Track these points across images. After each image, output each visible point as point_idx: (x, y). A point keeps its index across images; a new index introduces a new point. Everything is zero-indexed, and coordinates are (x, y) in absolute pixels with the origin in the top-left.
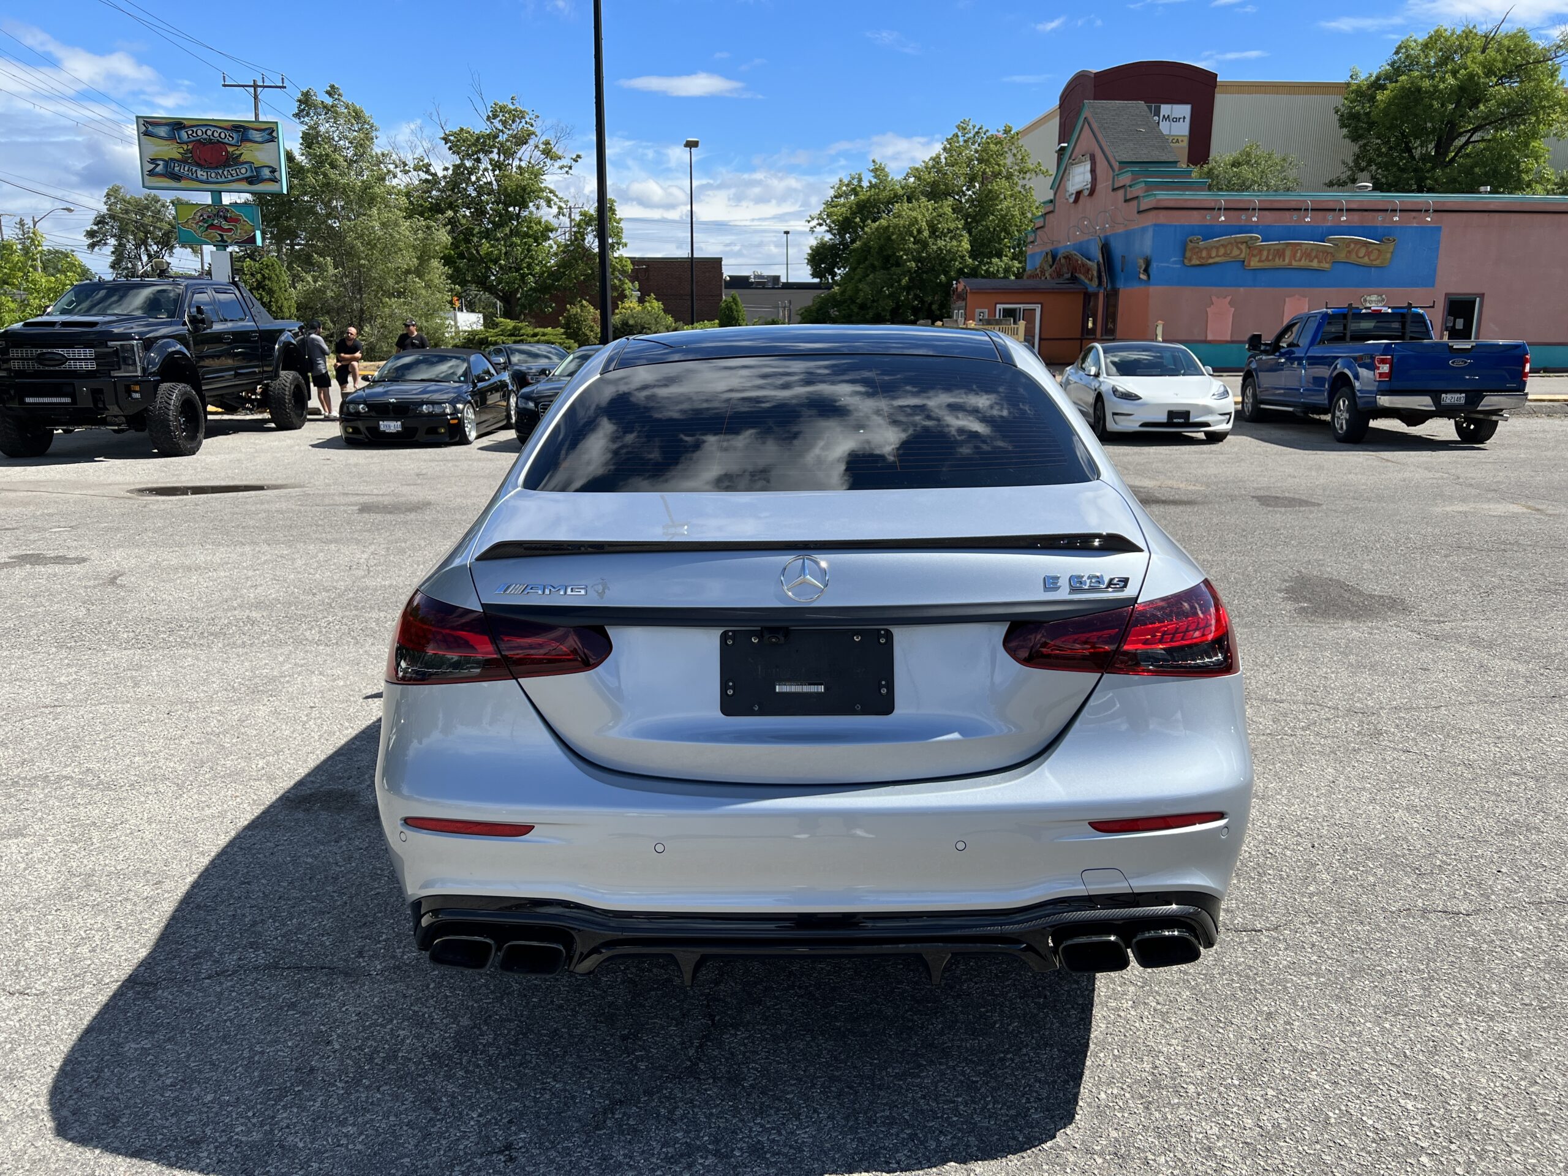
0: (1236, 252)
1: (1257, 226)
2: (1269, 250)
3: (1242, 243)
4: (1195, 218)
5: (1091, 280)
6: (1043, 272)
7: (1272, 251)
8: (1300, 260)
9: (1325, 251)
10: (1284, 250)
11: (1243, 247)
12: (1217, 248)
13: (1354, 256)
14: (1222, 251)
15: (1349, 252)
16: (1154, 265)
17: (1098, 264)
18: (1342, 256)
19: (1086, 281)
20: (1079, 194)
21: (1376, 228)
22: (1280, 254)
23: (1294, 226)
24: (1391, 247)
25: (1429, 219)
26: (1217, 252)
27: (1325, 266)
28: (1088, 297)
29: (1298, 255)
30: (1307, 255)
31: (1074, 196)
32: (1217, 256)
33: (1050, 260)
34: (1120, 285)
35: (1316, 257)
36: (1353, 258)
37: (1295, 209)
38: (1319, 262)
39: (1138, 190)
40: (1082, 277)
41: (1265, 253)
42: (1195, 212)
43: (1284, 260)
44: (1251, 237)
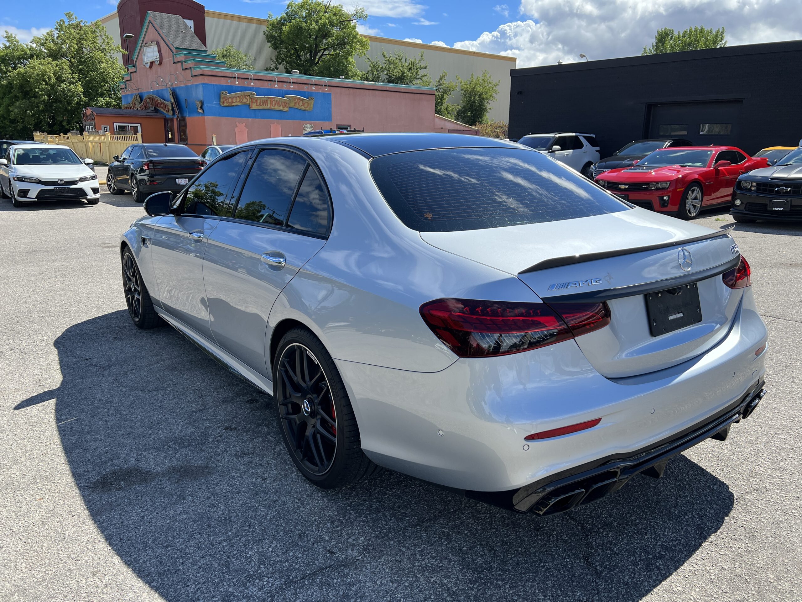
0: (245, 100)
1: (253, 88)
2: (260, 100)
3: (247, 96)
4: (223, 82)
5: (168, 112)
6: (135, 105)
7: (262, 101)
8: (275, 106)
9: (285, 102)
10: (267, 100)
11: (248, 98)
12: (236, 98)
13: (297, 105)
14: (238, 100)
15: (296, 103)
16: (205, 106)
17: (172, 104)
18: (292, 105)
19: (165, 112)
20: (152, 63)
21: (305, 92)
22: (265, 102)
23: (270, 89)
24: (313, 101)
25: (327, 90)
26: (236, 99)
27: (286, 109)
28: (166, 121)
29: (274, 103)
30: (277, 103)
31: (149, 64)
32: (236, 102)
33: (139, 99)
34: (186, 115)
35: (282, 105)
36: (297, 106)
37: (269, 81)
38: (283, 107)
39: (190, 64)
40: (162, 110)
41: (259, 101)
42: (222, 78)
43: (268, 106)
44: (251, 93)
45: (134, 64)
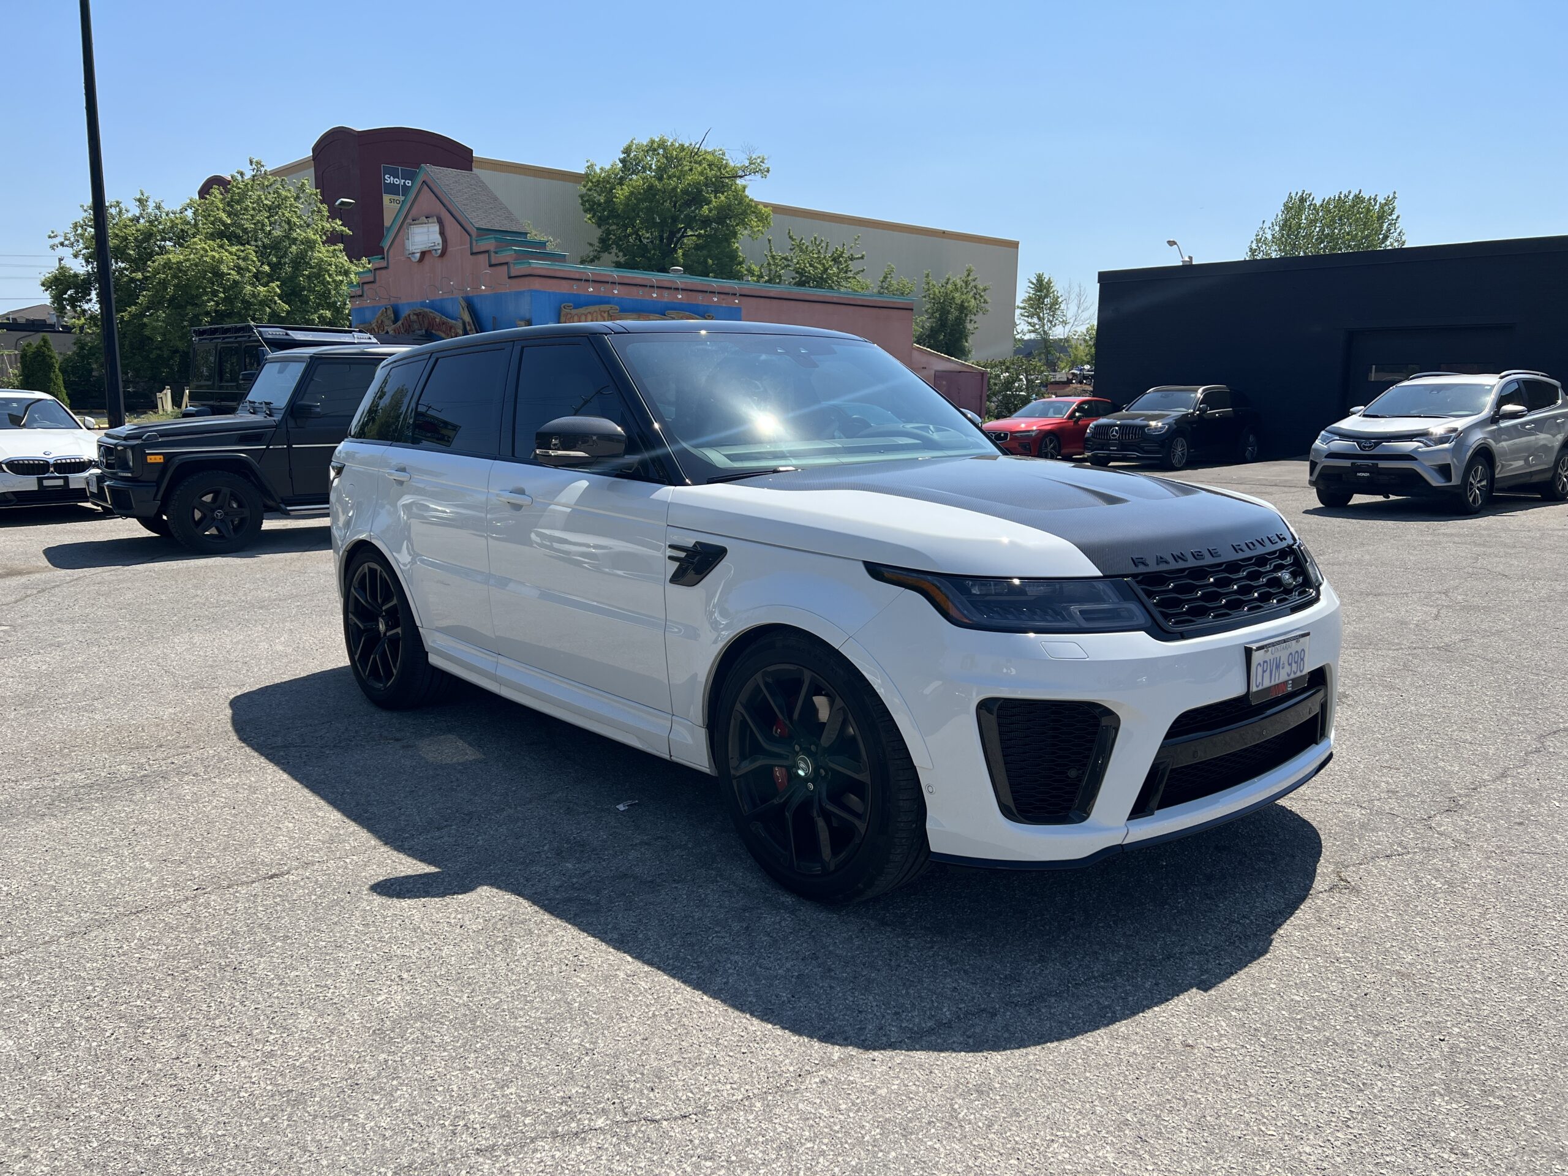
1: (616, 298)
3: (605, 312)
4: (564, 288)
6: (382, 327)
11: (606, 315)
12: (586, 315)
14: (589, 318)
17: (464, 323)
20: (423, 254)
23: (641, 300)
25: (736, 301)
26: (586, 318)
31: (418, 255)
33: (392, 316)
37: (641, 285)
39: (506, 255)
42: (564, 282)
44: (608, 307)
45: (383, 254)
